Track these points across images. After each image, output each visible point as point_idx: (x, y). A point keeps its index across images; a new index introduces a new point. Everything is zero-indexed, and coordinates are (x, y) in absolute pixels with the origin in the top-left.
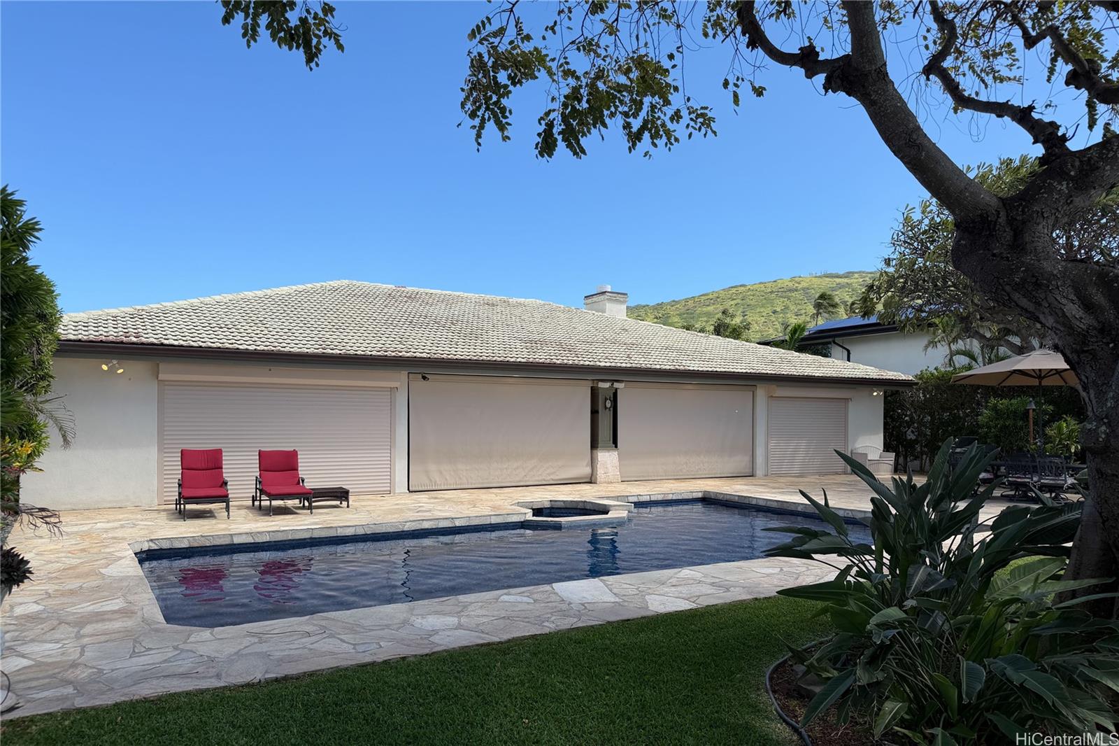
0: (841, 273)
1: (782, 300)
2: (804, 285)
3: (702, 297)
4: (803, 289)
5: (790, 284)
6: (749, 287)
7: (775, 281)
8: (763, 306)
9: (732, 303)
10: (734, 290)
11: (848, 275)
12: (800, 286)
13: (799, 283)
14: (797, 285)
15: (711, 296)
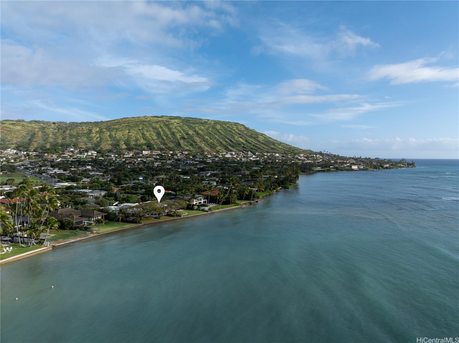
0: (160, 116)
1: (141, 125)
2: (148, 119)
3: (113, 121)
4: (148, 121)
5: (144, 119)
6: (129, 119)
7: (138, 117)
8: (135, 127)
9: (124, 125)
10: (124, 120)
11: (162, 117)
12: (147, 120)
13: (147, 119)
14: (146, 120)
15: (116, 121)
